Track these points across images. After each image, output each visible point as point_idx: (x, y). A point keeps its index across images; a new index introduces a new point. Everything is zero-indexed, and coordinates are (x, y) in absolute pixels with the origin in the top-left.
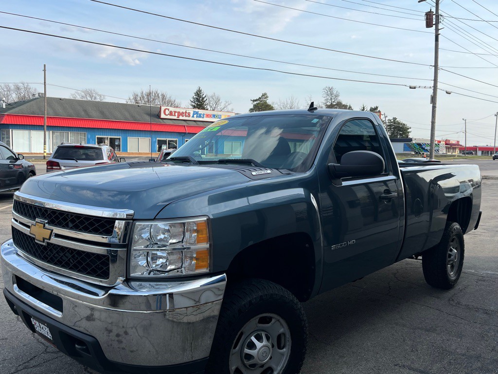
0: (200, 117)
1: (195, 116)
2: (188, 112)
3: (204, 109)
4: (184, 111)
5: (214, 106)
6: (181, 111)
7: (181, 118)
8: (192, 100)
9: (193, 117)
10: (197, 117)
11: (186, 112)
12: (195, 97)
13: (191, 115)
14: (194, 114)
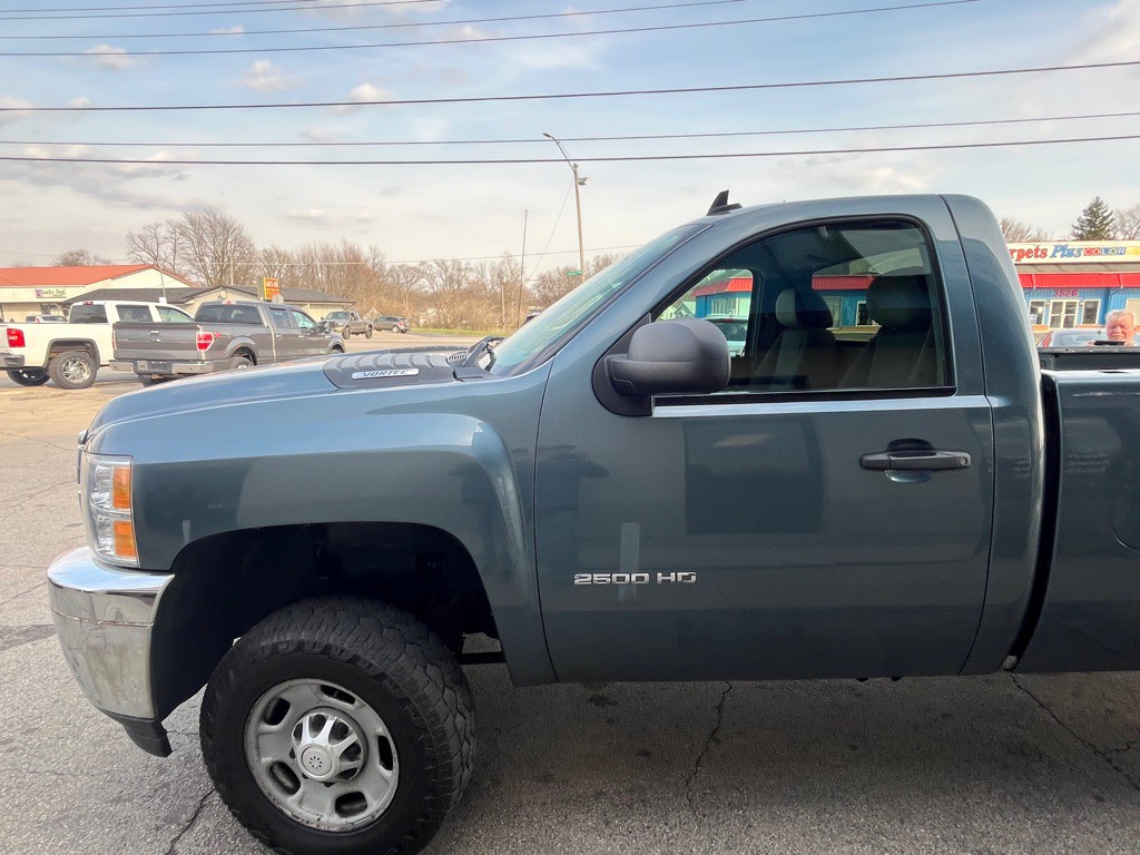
0: (1070, 254)
1: (1058, 254)
2: (1041, 248)
3: (1101, 238)
4: (1033, 248)
5: (1134, 232)
6: (1026, 247)
7: (1025, 260)
8: (1077, 224)
9: (1053, 256)
10: (1062, 256)
11: (1037, 250)
12: (1084, 218)
13: (1049, 253)
14: (1055, 251)
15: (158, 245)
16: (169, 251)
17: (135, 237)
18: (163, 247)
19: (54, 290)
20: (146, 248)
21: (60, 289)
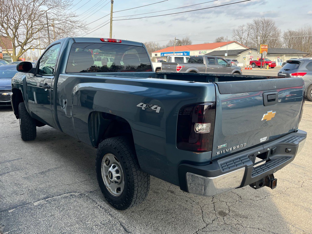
15: (243, 33)
16: (247, 35)
17: (236, 31)
18: (244, 34)
19: (204, 51)
20: (238, 35)
21: (205, 51)
